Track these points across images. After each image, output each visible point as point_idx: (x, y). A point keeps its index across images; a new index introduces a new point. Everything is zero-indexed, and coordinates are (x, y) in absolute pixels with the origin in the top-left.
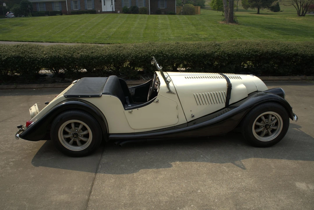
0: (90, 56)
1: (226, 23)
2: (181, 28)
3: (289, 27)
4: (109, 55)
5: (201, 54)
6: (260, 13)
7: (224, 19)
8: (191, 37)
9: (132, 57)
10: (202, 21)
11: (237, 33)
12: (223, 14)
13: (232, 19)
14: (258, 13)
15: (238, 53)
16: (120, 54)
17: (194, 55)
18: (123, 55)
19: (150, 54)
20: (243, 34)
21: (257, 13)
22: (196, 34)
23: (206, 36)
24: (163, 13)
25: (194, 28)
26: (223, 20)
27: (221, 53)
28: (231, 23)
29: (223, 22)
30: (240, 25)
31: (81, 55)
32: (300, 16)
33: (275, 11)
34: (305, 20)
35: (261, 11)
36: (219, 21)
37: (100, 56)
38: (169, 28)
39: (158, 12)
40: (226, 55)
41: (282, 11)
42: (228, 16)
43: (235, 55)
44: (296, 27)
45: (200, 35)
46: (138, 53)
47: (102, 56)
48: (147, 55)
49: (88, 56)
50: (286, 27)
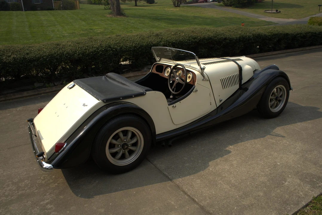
0: (27, 58)
1: (114, 16)
2: (71, 24)
3: (173, 17)
4: (50, 55)
5: (148, 44)
6: (137, 5)
7: (111, 12)
8: (87, 33)
9: (79, 55)
10: (89, 15)
11: (130, 25)
12: (105, 7)
13: (119, 13)
14: (136, 5)
15: (180, 41)
16: (63, 52)
17: (142, 47)
18: (68, 53)
19: (98, 50)
20: (136, 26)
21: (134, 5)
22: (91, 29)
23: (101, 30)
24: (39, 9)
25: (84, 23)
26: (111, 14)
27: (165, 42)
28: (119, 15)
29: (110, 15)
30: (129, 18)
31: (14, 58)
32: (177, 7)
33: (150, 3)
34: (182, 10)
35: (138, 3)
36: (105, 15)
37: (39, 57)
38: (57, 25)
39: (34, 8)
40: (170, 44)
41: (156, 3)
42: (115, 9)
43: (179, 43)
44: (178, 17)
45: (95, 30)
46: (84, 50)
47: (43, 57)
48: (95, 51)
49: (24, 58)
50: (170, 17)
